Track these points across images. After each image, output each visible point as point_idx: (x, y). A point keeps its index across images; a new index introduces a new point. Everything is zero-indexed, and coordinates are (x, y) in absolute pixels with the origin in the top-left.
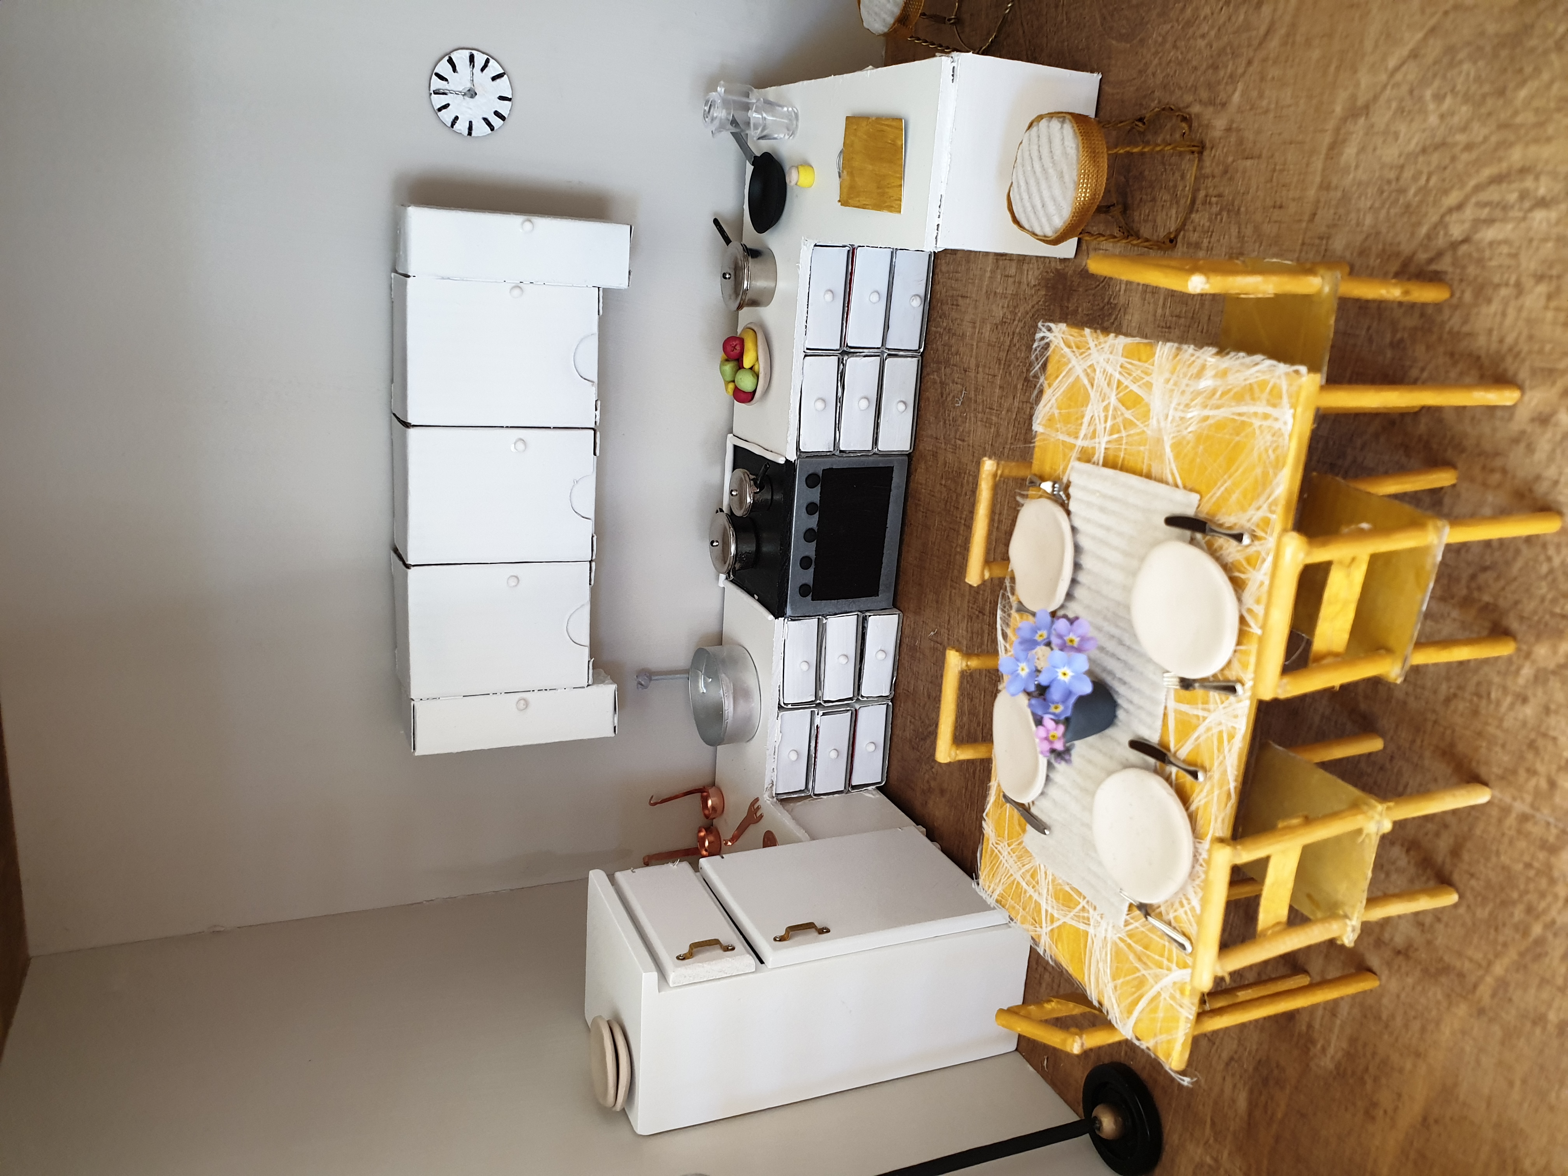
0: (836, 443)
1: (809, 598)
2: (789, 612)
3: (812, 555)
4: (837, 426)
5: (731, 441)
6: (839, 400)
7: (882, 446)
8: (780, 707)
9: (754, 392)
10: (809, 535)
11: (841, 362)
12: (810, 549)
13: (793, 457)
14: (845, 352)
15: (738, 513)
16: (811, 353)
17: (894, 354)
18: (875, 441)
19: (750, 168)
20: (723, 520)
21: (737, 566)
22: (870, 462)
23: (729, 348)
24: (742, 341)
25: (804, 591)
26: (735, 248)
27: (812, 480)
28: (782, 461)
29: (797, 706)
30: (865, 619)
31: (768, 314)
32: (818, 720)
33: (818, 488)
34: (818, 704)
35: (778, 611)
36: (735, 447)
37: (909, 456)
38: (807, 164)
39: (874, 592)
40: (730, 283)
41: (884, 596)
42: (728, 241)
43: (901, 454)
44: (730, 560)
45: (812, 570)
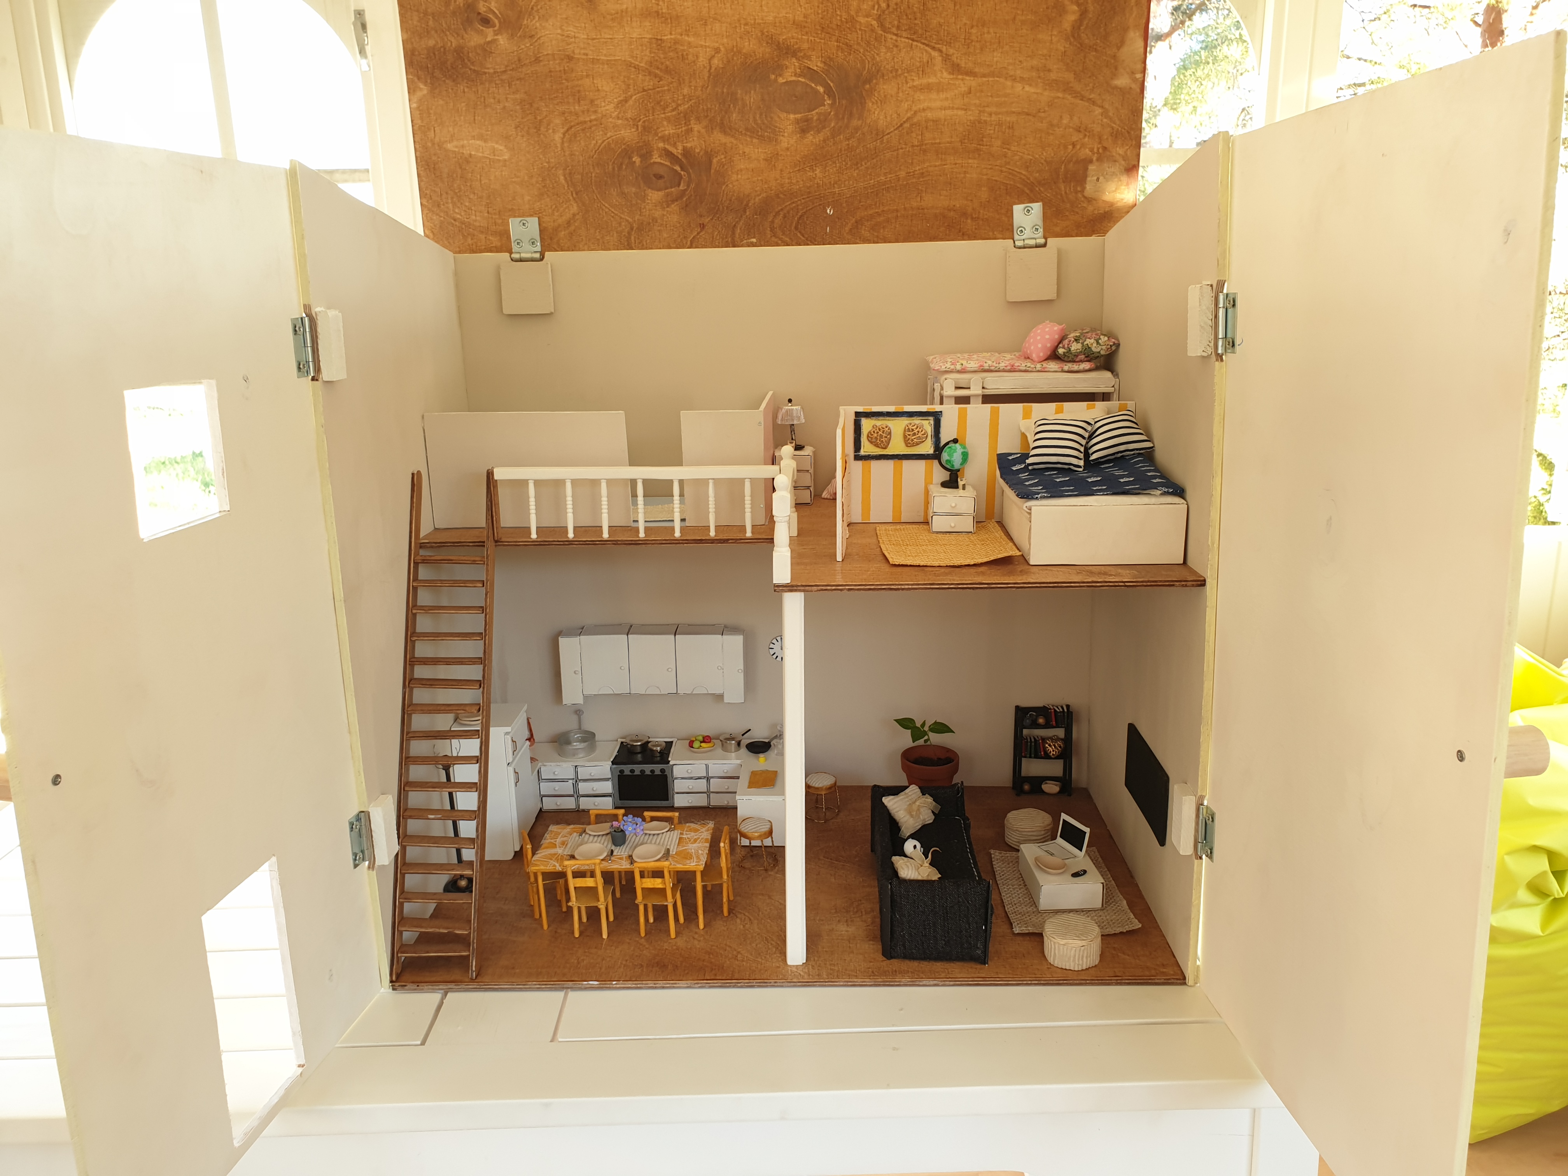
0: (676, 778)
1: (619, 774)
2: (614, 766)
3: (635, 773)
4: (683, 778)
5: (674, 740)
6: (691, 778)
7: (676, 796)
8: (576, 766)
9: (693, 748)
10: (642, 771)
11: (705, 777)
12: (637, 772)
13: (671, 763)
14: (708, 779)
15: (650, 745)
16: (707, 766)
17: (709, 797)
18: (677, 793)
19: (767, 741)
20: (645, 740)
21: (629, 746)
22: (670, 793)
23: (707, 738)
24: (710, 742)
25: (622, 771)
26: (740, 738)
27: (663, 771)
28: (670, 759)
29: (577, 773)
30: (611, 796)
31: (719, 751)
32: (571, 781)
33: (660, 773)
34: (577, 780)
35: (613, 763)
36: (672, 742)
37: (673, 806)
38: (766, 760)
39: (622, 798)
40: (728, 736)
41: (619, 803)
42: (743, 735)
43: (673, 803)
44: (631, 743)
45: (630, 774)
